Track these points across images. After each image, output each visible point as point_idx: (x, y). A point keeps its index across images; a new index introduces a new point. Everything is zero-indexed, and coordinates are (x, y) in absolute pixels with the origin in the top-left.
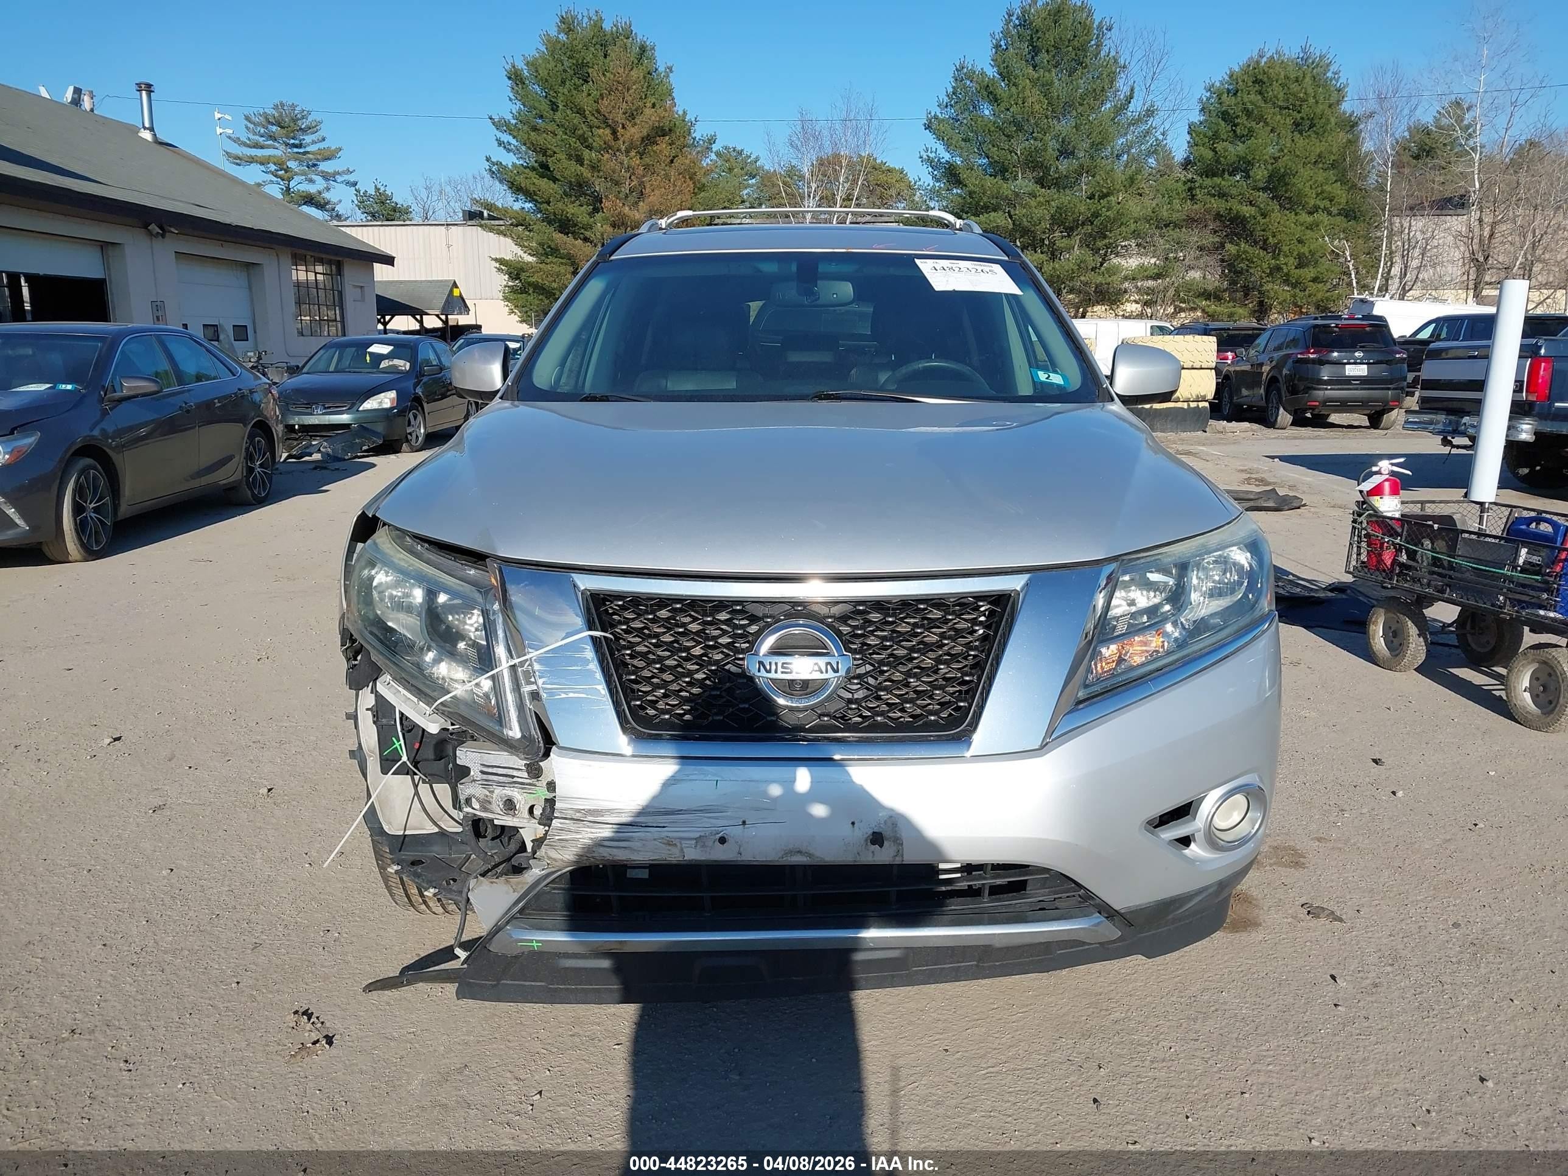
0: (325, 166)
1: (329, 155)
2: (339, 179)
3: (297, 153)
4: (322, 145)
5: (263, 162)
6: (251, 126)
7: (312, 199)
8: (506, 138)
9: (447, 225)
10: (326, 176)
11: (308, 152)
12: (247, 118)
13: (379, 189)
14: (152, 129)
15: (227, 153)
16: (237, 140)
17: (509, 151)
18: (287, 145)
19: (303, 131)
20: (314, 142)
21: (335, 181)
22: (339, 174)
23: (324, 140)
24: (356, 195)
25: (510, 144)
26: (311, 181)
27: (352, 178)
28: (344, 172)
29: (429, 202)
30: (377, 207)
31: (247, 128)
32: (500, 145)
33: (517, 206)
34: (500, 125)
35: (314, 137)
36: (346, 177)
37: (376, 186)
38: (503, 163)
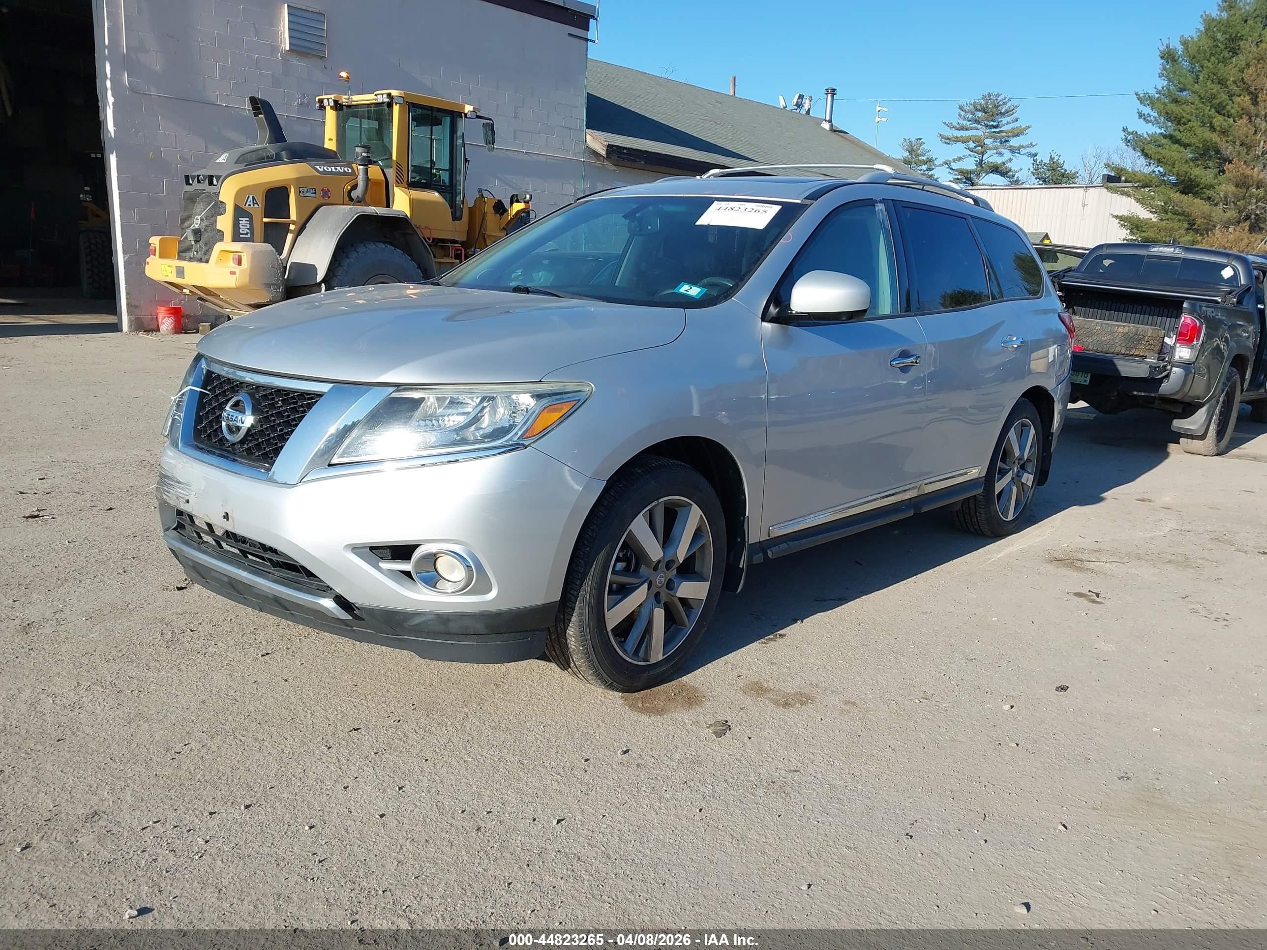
0: (1014, 142)
1: (1018, 133)
2: (1023, 151)
3: (994, 132)
4: (1015, 125)
5: (965, 141)
6: (963, 113)
7: (997, 168)
8: (1147, 110)
9: (1086, 187)
10: (1013, 150)
11: (1002, 131)
12: (961, 108)
13: (1053, 159)
14: (830, 121)
15: (941, 135)
16: (951, 126)
17: (1148, 122)
18: (987, 126)
19: (1002, 114)
20: (1008, 123)
21: (1019, 153)
22: (1023, 147)
23: (1017, 120)
24: (1033, 164)
25: (1149, 115)
26: (1000, 154)
27: (1033, 150)
28: (1027, 146)
29: (1095, 168)
30: (1048, 174)
31: (960, 115)
32: (1140, 117)
33: (1147, 170)
34: (1144, 99)
35: (1009, 119)
36: (1029, 150)
37: (1051, 156)
38: (1139, 133)
